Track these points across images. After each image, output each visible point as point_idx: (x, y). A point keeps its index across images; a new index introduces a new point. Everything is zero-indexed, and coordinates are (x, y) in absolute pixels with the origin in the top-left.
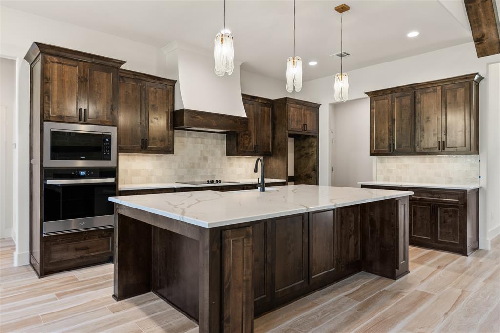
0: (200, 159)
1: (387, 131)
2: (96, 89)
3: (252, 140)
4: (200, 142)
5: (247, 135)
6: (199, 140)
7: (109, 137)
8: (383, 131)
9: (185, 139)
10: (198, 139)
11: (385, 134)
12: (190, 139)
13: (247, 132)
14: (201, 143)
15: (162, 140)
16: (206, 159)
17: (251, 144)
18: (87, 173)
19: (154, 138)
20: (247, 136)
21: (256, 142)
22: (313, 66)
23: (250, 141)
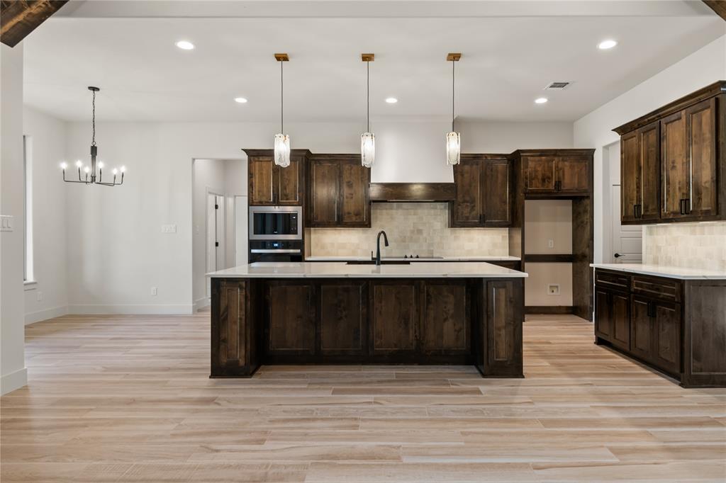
0: (413, 232)
1: (635, 187)
2: (286, 177)
3: (476, 208)
4: (412, 213)
5: (467, 202)
6: (412, 211)
7: (296, 215)
8: (632, 186)
9: (394, 211)
10: (410, 211)
11: (633, 190)
12: (400, 211)
13: (467, 198)
14: (414, 215)
15: (357, 214)
16: (420, 232)
17: (474, 213)
18: (279, 245)
19: (349, 213)
20: (468, 204)
21: (483, 210)
22: (543, 104)
23: (473, 208)
